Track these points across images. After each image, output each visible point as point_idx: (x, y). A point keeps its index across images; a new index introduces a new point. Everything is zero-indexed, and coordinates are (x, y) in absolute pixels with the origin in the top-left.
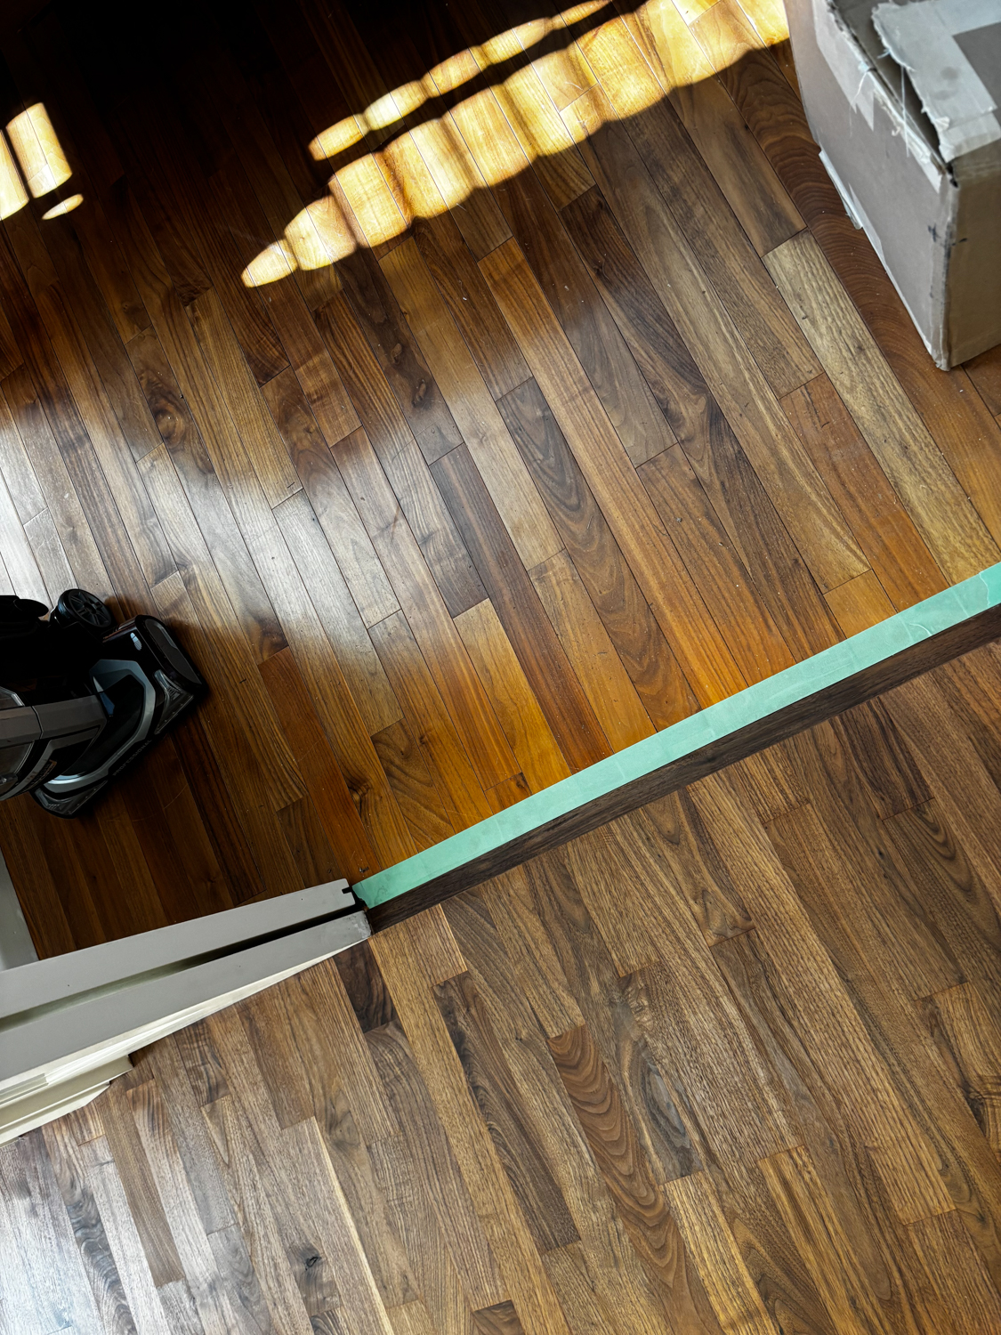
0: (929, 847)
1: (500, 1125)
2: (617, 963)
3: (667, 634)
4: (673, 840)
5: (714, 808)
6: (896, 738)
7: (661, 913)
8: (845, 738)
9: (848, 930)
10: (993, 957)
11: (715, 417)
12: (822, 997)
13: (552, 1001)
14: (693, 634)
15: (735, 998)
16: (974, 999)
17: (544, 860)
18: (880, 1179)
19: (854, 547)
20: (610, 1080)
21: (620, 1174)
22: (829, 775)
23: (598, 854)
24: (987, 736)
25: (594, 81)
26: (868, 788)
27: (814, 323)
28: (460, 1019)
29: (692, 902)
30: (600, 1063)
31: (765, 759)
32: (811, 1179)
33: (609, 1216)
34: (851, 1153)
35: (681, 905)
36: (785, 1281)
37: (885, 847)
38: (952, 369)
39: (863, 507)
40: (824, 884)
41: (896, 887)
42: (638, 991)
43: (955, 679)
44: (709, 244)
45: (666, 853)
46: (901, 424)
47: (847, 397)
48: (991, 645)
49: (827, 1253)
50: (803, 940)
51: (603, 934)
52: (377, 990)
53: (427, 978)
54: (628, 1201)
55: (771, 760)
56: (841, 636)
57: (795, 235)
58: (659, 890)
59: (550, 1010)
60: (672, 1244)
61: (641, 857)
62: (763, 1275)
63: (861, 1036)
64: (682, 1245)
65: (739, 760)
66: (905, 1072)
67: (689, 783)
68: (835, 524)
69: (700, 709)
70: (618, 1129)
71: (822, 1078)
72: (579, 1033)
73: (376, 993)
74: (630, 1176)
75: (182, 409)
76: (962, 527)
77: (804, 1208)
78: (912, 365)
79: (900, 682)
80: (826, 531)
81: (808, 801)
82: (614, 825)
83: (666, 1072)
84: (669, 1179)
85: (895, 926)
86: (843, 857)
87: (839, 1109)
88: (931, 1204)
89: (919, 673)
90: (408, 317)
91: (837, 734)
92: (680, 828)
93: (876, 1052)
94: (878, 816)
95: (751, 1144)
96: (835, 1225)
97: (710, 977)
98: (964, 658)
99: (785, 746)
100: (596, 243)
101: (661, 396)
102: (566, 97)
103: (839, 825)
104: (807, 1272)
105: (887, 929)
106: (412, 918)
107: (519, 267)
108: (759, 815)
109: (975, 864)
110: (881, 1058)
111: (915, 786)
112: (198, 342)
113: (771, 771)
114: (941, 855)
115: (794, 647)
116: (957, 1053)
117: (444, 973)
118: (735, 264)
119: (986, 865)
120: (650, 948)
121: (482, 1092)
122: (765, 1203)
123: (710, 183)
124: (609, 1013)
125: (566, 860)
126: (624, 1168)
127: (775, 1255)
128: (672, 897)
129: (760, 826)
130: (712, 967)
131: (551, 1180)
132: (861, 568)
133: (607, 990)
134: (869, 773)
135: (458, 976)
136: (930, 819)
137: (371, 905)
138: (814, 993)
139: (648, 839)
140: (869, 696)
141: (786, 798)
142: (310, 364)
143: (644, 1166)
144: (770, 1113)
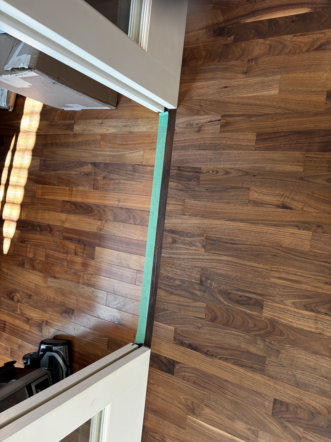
0: (212, 176)
1: (220, 355)
2: (195, 281)
3: (129, 208)
4: (174, 242)
5: (173, 225)
6: (182, 168)
7: (190, 259)
8: (175, 180)
9: (220, 211)
10: (247, 177)
11: (94, 164)
12: (234, 230)
13: (195, 309)
14: (133, 201)
15: (222, 255)
16: (255, 189)
17: (160, 281)
18: (292, 248)
19: (137, 151)
20: (225, 309)
21: (253, 328)
22: (181, 190)
23: (167, 265)
24: (194, 145)
25: (24, 148)
26: (190, 182)
27: (91, 130)
28: (186, 341)
29: (191, 248)
30: (219, 308)
31: (169, 204)
32: (282, 269)
33: (263, 341)
34: (281, 252)
35: (191, 251)
36: (310, 300)
37: (206, 187)
38: (117, 106)
39: (131, 143)
40: (206, 209)
41: (217, 191)
42: (206, 281)
43: (177, 145)
44: (64, 143)
45: (176, 246)
46: (120, 124)
47: (108, 132)
48: (175, 132)
49: (308, 281)
50: (217, 225)
51: (186, 279)
52: (165, 361)
53: (170, 342)
54: (262, 332)
55: (170, 202)
56: (153, 166)
57: (74, 124)
58: (184, 255)
59: (196, 312)
60: (282, 328)
61: (173, 254)
62: (305, 306)
63: (250, 226)
64: (285, 325)
65: (165, 211)
66: (265, 220)
67: (164, 227)
68: (130, 152)
69: (149, 212)
70: (240, 318)
71: (255, 245)
72: (207, 307)
73: (165, 362)
74: (255, 325)
75: (16, 291)
76: (147, 123)
77: (290, 278)
78: (111, 114)
79: (171, 159)
80: (130, 155)
81: (184, 200)
82: (163, 255)
83: (231, 290)
84: (261, 313)
85: (226, 198)
86: (202, 200)
87: (266, 247)
88: (307, 238)
89: (171, 153)
90: (35, 221)
91: (173, 182)
92: (173, 238)
93: (256, 225)
94: (198, 184)
95: (264, 280)
96: (300, 273)
97: (212, 257)
98: (174, 140)
99: (169, 197)
100: (49, 167)
101: (83, 174)
102: (23, 154)
103: (194, 196)
104: (310, 291)
105: (225, 200)
106: (153, 333)
107: (42, 188)
108: (180, 215)
109: (221, 167)
110: (258, 225)
111: (196, 170)
112: (7, 275)
113: (173, 204)
114: (215, 174)
115: (149, 179)
116: (267, 203)
117: (171, 336)
118: (71, 140)
119: (224, 164)
120: (196, 269)
121: (208, 352)
122: (283, 289)
123: (55, 136)
124: (207, 294)
125: (164, 275)
126: (251, 325)
127: (300, 297)
128: (187, 253)
129: (183, 216)
130: (210, 255)
131: (244, 352)
132: (142, 152)
133: (201, 290)
134: (187, 180)
135: (174, 332)
136: (205, 171)
137: (143, 342)
138: (232, 231)
139: (170, 248)
140: (170, 168)
141: (180, 205)
142: (28, 251)
143: (254, 318)
144: (258, 268)
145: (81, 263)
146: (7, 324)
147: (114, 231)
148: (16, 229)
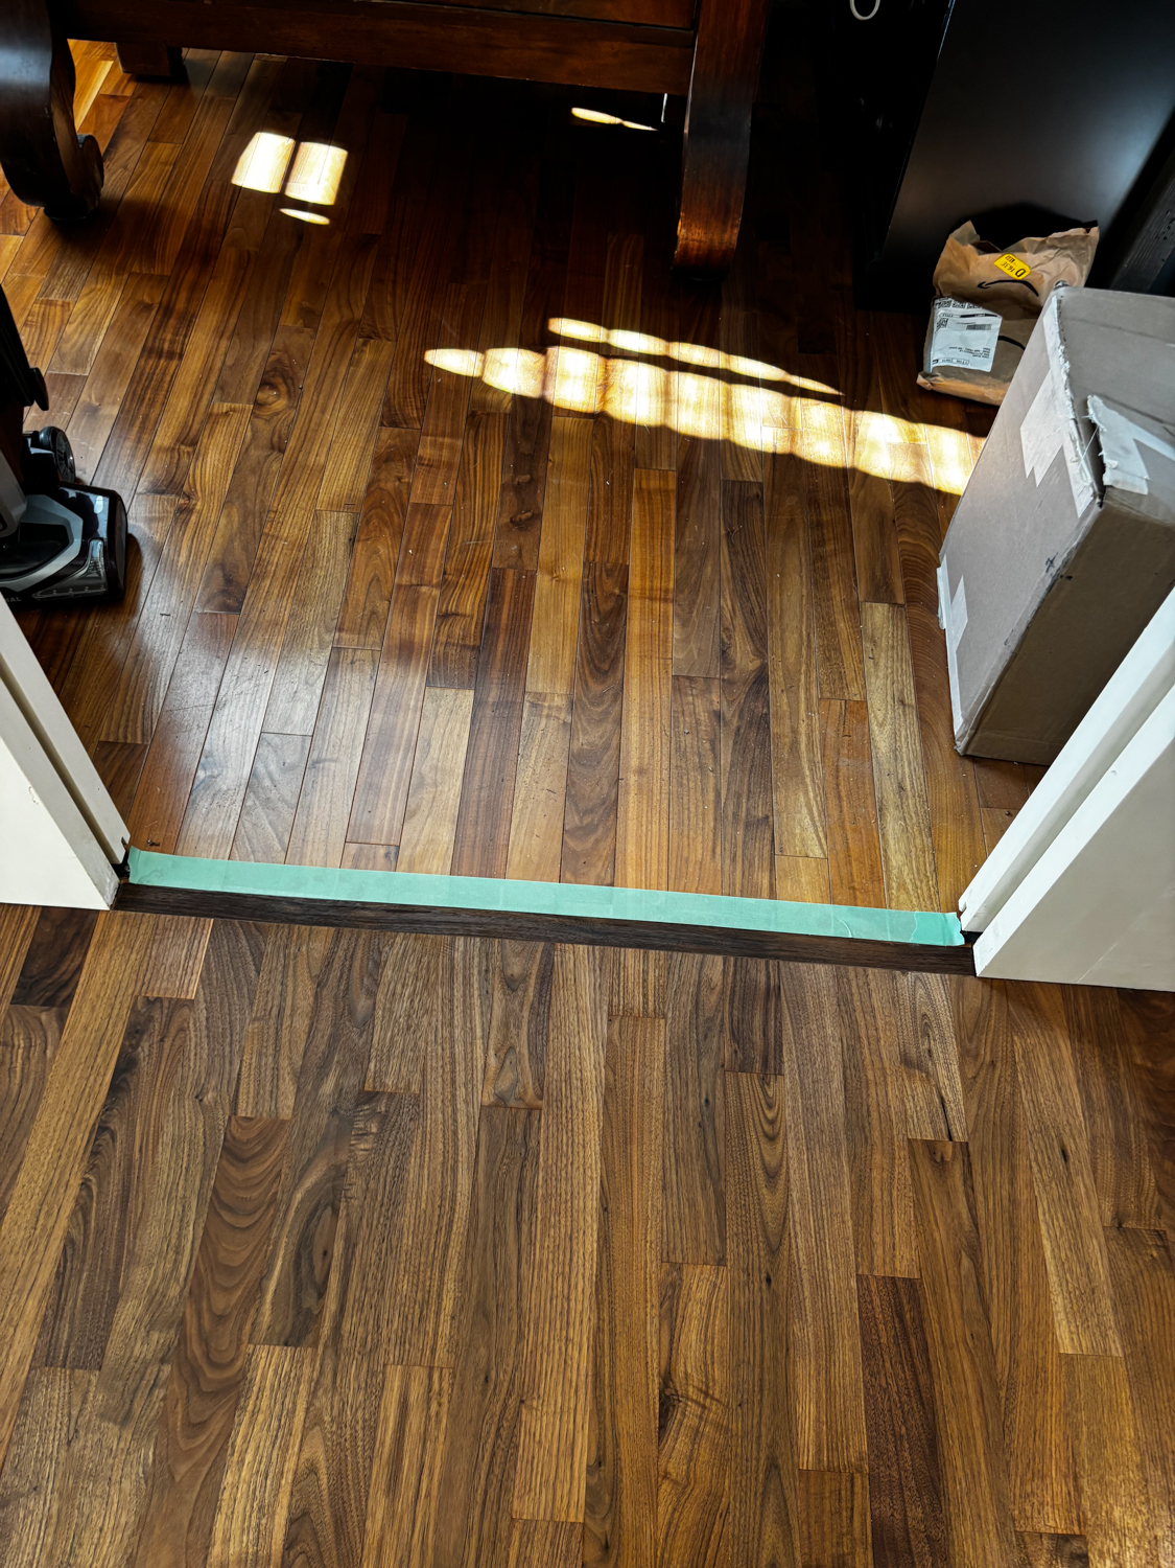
0: (756, 1118)
1: (100, 1185)
2: (370, 1074)
3: (621, 809)
4: (511, 984)
5: (571, 976)
6: (776, 1005)
7: (452, 1047)
8: (730, 979)
9: (635, 1158)
10: (762, 1253)
11: (761, 679)
12: (569, 1214)
13: (269, 1078)
14: (644, 823)
15: (476, 1171)
16: (723, 1287)
17: (363, 936)
18: (517, 1447)
19: (821, 835)
20: (276, 1193)
21: (210, 1309)
22: (697, 1003)
23: (425, 959)
24: (858, 1046)
25: (799, 426)
26: (727, 1035)
27: (876, 665)
28: (145, 1045)
29: (492, 1052)
30: (276, 1169)
31: (646, 959)
32: (437, 1414)
33: (160, 1355)
34: (500, 1403)
35: (479, 1052)
36: (328, 1534)
37: (714, 1098)
38: (965, 756)
39: (845, 809)
40: (636, 1101)
41: (705, 1141)
42: (374, 1113)
43: (854, 983)
44: (825, 569)
45: (496, 993)
46: (907, 770)
47: (875, 728)
48: (898, 972)
49: (402, 1517)
50: (584, 1147)
51: (376, 1038)
52: (68, 966)
53: (139, 984)
54: (196, 1349)
55: (651, 963)
56: (772, 895)
57: (892, 603)
58: (465, 1023)
59: (259, 1084)
60: (216, 1426)
61: (467, 983)
62: (305, 1513)
63: (587, 1274)
64: (226, 1435)
65: (621, 946)
66: (612, 1333)
67: (561, 942)
68: (815, 809)
69: (612, 885)
70: (245, 1254)
71: (519, 1299)
72: (277, 1125)
73: (63, 968)
74: (221, 1317)
76: (918, 869)
77: (408, 1446)
78: (936, 737)
79: (805, 960)
80: (805, 811)
81: (665, 1016)
82: (460, 942)
83: (348, 1215)
84: (268, 1341)
85: (684, 1177)
86: (669, 1086)
87: (517, 1343)
88: (558, 1503)
89: (825, 962)
90: (550, 464)
91: (725, 973)
92: (524, 978)
93: (594, 1299)
94: (723, 1066)
95: (393, 1341)
96: (432, 1484)
97: (462, 1136)
98: (870, 971)
99: (671, 957)
100: (739, 514)
101: (726, 640)
102: (776, 423)
103: (682, 1054)
104: (363, 1531)
105: (674, 1176)
106: (169, 917)
107: (667, 492)
108: (610, 1005)
109: (790, 1154)
110: (594, 1306)
111: (771, 1056)
112: (350, 365)
113: (646, 972)
114: (764, 1131)
115: (726, 880)
116: (676, 1336)
117: (163, 988)
118: (837, 594)
119: (800, 1161)
120: (418, 1076)
121: (107, 1136)
122: (365, 1421)
123: (848, 536)
124: (325, 1121)
125: (387, 948)
126: (220, 1302)
127: (337, 1488)
128: (474, 1038)
129: (605, 1015)
130: (472, 1128)
131: (116, 1279)
132: (818, 853)
133: (340, 1096)
134: (735, 1023)
135: (178, 1000)
136: (770, 1093)
137: (133, 880)
138: (563, 1206)
139: (487, 971)
140: (771, 957)
141: (646, 1003)
142: (440, 440)
143: (247, 1312)
144: (438, 1314)
145: (412, 635)
146: (174, 363)
147: (534, 755)
148: (514, 395)
